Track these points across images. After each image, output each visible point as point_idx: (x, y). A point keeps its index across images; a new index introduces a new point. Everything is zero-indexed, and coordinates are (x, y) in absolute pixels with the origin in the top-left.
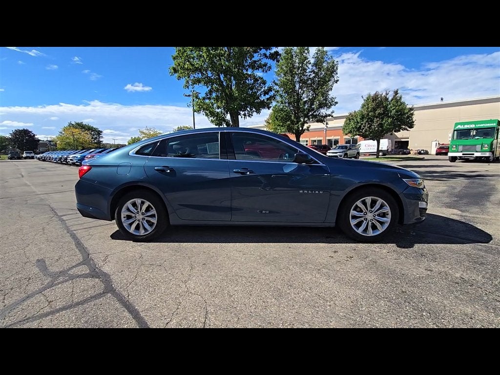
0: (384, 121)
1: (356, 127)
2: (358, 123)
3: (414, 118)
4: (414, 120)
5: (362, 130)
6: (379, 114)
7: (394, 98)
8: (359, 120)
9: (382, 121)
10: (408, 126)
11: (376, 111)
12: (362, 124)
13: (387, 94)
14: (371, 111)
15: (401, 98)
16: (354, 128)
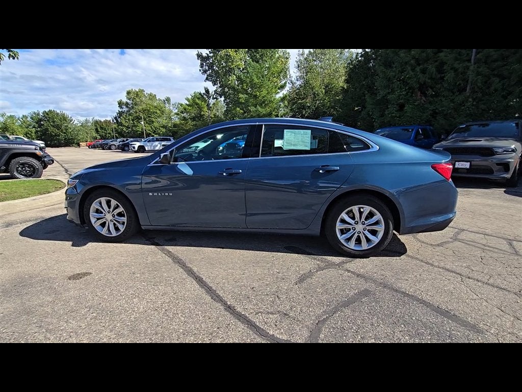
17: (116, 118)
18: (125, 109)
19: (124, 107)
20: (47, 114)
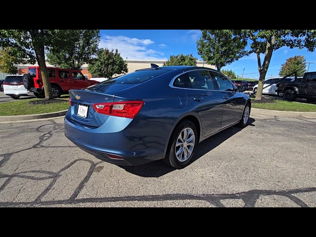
0: (114, 67)
1: (98, 69)
2: (99, 66)
3: (128, 67)
4: (128, 68)
5: (102, 71)
6: (111, 62)
7: (116, 53)
8: (100, 65)
9: (113, 67)
10: (125, 71)
11: (109, 60)
12: (102, 68)
13: (113, 51)
14: (106, 60)
15: (120, 54)
16: (97, 70)
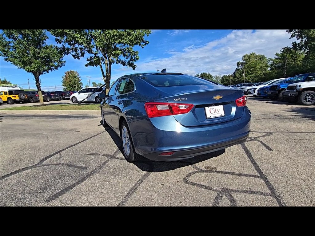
17: (234, 73)
18: (241, 67)
19: (240, 65)
20: (202, 75)
